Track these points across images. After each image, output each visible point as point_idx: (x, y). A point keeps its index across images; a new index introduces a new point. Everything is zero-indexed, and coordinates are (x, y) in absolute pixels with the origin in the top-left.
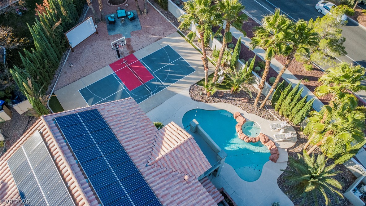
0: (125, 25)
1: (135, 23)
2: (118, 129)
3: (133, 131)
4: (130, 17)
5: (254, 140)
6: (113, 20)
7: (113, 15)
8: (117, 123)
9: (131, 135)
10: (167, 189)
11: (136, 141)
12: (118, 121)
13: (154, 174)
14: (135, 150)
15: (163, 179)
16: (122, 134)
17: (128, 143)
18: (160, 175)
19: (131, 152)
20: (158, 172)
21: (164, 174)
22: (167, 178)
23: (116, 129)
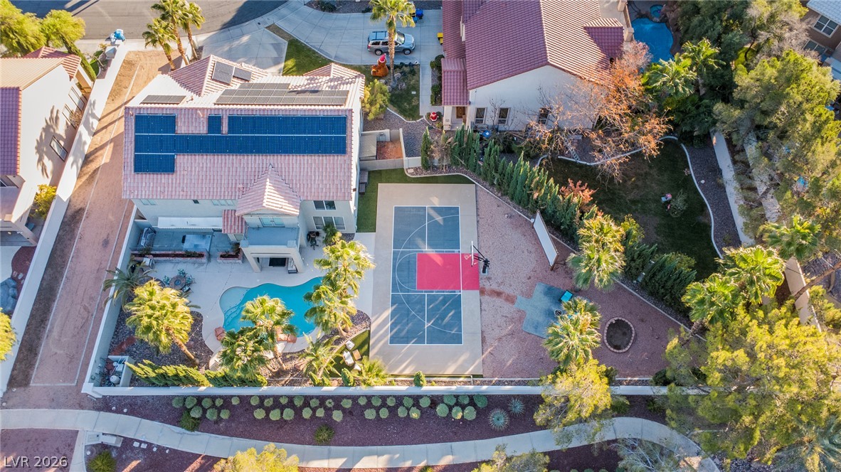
2: (317, 162)
3: (309, 174)
8: (324, 165)
9: (306, 170)
10: (244, 168)
11: (298, 170)
12: (326, 168)
13: (261, 166)
14: (289, 164)
15: (253, 170)
16: (310, 162)
17: (298, 162)
18: (257, 170)
19: (289, 159)
20: (261, 170)
21: (257, 173)
22: (253, 174)
23: (317, 160)
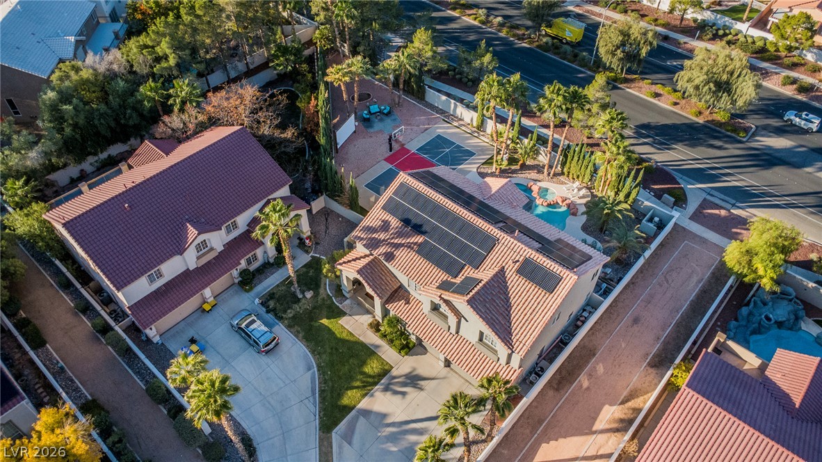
0: (381, 120)
1: (393, 117)
4: (385, 111)
5: (552, 203)
6: (368, 116)
7: (366, 112)
12: (449, 177)
